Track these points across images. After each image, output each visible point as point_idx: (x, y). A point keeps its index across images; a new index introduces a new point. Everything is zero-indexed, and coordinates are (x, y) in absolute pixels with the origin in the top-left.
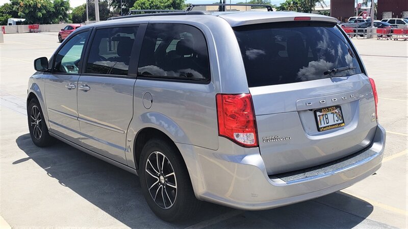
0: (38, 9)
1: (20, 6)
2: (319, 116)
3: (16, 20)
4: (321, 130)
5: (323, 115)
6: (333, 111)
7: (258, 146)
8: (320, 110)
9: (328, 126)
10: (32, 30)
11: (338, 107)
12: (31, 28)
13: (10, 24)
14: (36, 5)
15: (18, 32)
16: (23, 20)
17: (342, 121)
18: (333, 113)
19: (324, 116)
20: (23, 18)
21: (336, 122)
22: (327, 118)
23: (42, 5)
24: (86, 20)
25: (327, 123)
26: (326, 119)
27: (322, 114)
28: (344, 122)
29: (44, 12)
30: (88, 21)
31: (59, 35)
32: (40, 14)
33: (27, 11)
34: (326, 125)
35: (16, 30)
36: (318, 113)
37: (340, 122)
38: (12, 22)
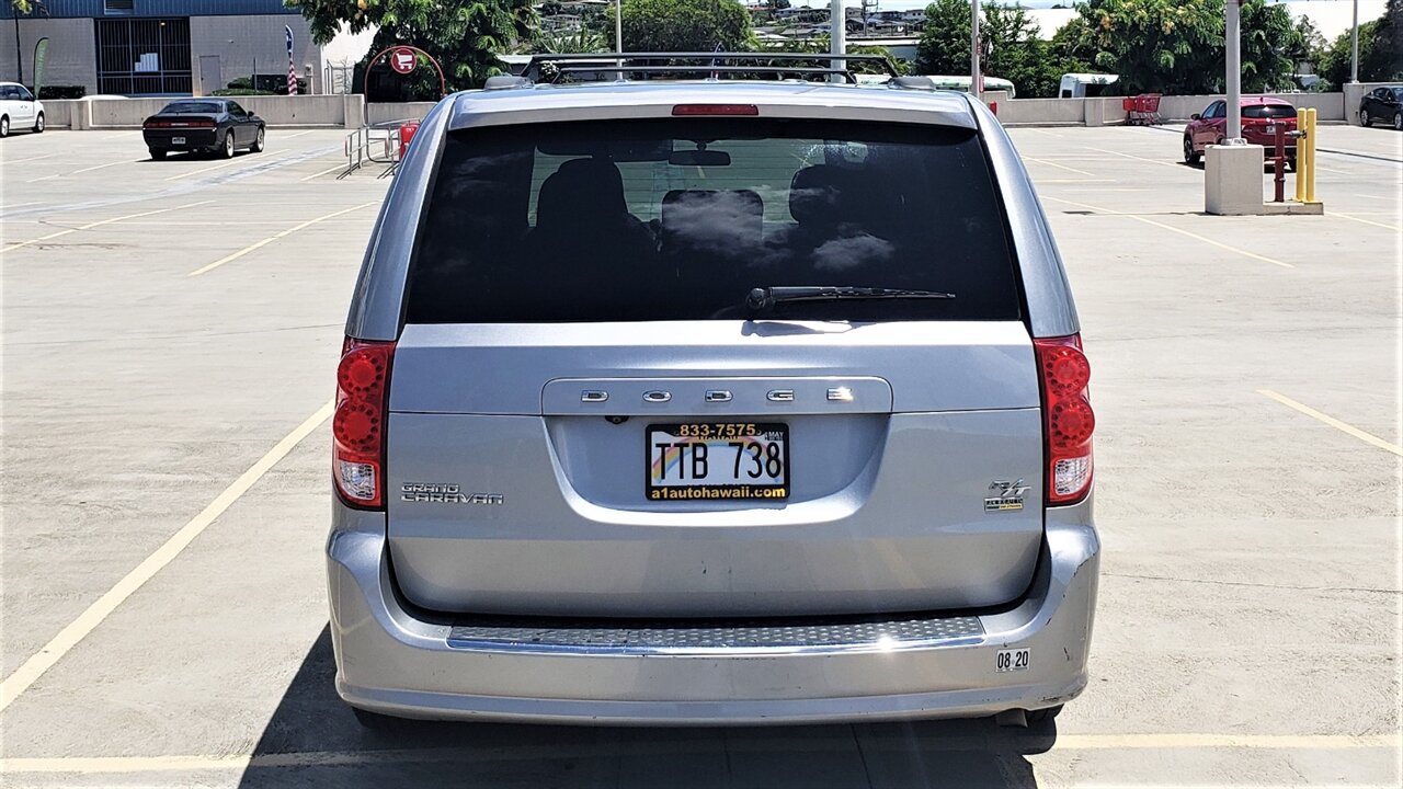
0: (1166, 38)
1: (1103, 30)
2: (663, 446)
3: (1087, 78)
4: (656, 494)
5: (681, 446)
6: (740, 439)
7: (384, 507)
8: (672, 428)
9: (700, 487)
10: (1135, 115)
11: (776, 426)
12: (1130, 107)
13: (1067, 94)
14: (1158, 24)
15: (1083, 122)
16: (1111, 79)
17: (781, 479)
18: (741, 445)
19: (688, 451)
20: (1111, 73)
21: (744, 479)
22: (704, 459)
23: (1180, 25)
24: (1349, 81)
25: (695, 476)
26: (695, 460)
27: (678, 440)
28: (786, 485)
29: (1185, 48)
30: (1355, 82)
31: (1187, 137)
32: (1167, 58)
33: (1123, 48)
34: (688, 480)
35: (1078, 115)
36: (659, 437)
37: (765, 479)
38: (1071, 88)
